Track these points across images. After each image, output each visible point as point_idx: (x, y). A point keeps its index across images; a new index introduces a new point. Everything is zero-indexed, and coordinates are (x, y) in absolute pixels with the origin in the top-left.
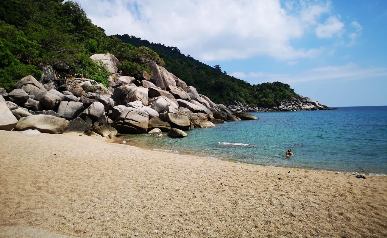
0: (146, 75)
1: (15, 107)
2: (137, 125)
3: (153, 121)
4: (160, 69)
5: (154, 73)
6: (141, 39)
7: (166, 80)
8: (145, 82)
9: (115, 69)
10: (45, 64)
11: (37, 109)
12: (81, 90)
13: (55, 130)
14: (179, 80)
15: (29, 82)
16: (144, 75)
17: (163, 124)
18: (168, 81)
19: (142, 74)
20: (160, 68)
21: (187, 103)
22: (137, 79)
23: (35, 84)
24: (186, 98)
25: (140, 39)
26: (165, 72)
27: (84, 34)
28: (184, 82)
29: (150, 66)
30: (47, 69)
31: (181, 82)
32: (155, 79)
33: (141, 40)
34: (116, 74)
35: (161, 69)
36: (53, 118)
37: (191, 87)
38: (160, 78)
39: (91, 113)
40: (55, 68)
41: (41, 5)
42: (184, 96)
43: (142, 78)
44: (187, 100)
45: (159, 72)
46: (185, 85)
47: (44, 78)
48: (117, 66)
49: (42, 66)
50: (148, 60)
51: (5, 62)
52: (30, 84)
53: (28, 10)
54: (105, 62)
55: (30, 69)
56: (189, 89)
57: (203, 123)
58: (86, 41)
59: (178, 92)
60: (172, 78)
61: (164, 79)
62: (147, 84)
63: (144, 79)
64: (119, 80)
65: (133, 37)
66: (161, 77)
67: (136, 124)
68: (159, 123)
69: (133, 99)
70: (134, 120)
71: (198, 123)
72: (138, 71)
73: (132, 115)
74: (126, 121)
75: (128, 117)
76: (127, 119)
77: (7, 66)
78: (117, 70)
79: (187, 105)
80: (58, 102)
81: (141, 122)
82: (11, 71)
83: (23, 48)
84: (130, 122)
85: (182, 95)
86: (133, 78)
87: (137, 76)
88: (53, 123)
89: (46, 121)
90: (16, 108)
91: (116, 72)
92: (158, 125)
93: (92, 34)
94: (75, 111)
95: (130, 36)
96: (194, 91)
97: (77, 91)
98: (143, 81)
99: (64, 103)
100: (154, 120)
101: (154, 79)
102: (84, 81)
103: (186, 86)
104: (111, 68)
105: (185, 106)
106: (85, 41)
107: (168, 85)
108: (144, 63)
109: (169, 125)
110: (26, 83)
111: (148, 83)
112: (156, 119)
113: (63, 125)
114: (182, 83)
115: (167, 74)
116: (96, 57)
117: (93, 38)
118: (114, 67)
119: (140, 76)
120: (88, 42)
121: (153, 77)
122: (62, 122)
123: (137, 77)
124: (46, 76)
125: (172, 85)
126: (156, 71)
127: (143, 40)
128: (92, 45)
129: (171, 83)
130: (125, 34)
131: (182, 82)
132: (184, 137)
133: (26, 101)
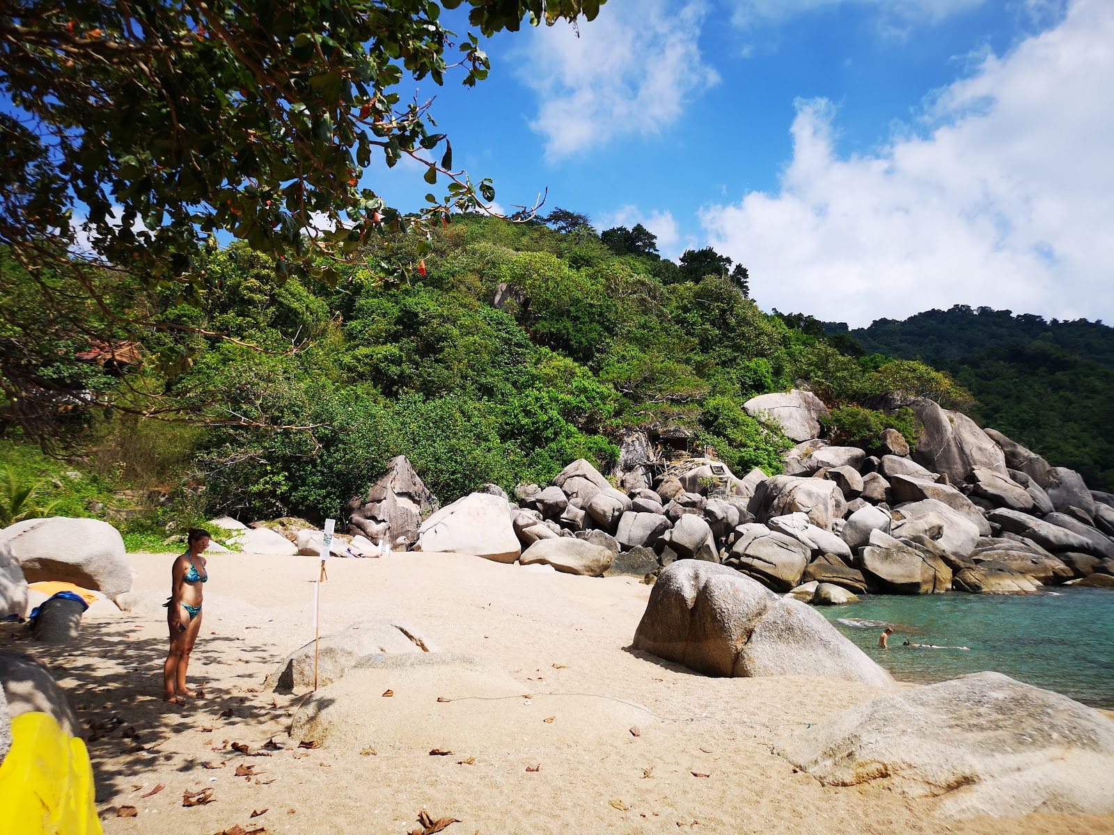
0: (895, 442)
1: (531, 521)
2: (770, 571)
3: (819, 566)
4: (951, 421)
5: (930, 435)
6: (1011, 312)
7: (967, 451)
8: (893, 461)
9: (812, 428)
10: (629, 429)
11: (581, 527)
12: (676, 486)
13: (580, 568)
14: (1022, 450)
15: (577, 473)
16: (889, 441)
17: (843, 573)
18: (977, 455)
19: (885, 439)
20: (952, 416)
21: (1028, 520)
22: (869, 452)
23: (588, 476)
24: (1030, 506)
25: (1009, 312)
26: (968, 428)
27: (737, 348)
28: (1038, 456)
29: (919, 415)
30: (633, 441)
31: (1026, 454)
32: (930, 452)
33: (1014, 315)
34: (812, 443)
35: (955, 419)
36: (581, 545)
37: (1062, 471)
38: (949, 445)
39: (674, 540)
40: (653, 438)
41: (642, 301)
42: (1021, 500)
43: (884, 451)
44: (1035, 511)
45: (946, 430)
46: (1043, 464)
47: (626, 461)
48: (818, 421)
49: (623, 434)
50: (913, 398)
51: (549, 433)
52: (578, 476)
53: (612, 316)
54: (784, 412)
55: (595, 443)
56: (1054, 478)
57: (993, 581)
58: (743, 366)
59: (1001, 488)
60: (989, 446)
61: (961, 450)
62: (897, 466)
63: (890, 452)
64: (813, 458)
65: (984, 311)
66: (953, 444)
67: (765, 567)
68: (834, 571)
69: (789, 509)
70: (763, 558)
71: (974, 580)
72: (870, 430)
73: (761, 548)
74: (744, 559)
75: (750, 552)
76: (748, 556)
77: (553, 440)
78: (816, 432)
79: (1029, 528)
80: (617, 513)
81: (779, 565)
82: (558, 451)
83: (583, 402)
84: (753, 564)
85: (1016, 496)
86: (858, 452)
87: (871, 443)
88: (580, 554)
89: (569, 550)
90: (535, 524)
91: (813, 437)
92: (829, 575)
93: (759, 344)
94: (649, 532)
95: (974, 307)
96: (1073, 483)
97: (668, 490)
98: (887, 458)
99: (629, 516)
100: (826, 562)
101: (928, 449)
102: (698, 465)
103: (1045, 468)
104: (798, 427)
105: (1019, 529)
106: (739, 365)
107: (974, 467)
108: (900, 407)
109: (860, 576)
110: (573, 474)
111: (901, 463)
112: (830, 560)
113: (598, 561)
114: (1030, 460)
115: (973, 434)
116: (758, 403)
117: (761, 354)
118: (808, 423)
119: (878, 444)
120: (748, 366)
121: (927, 445)
122: (596, 553)
123: (870, 446)
124: (630, 457)
125: (990, 466)
126: (935, 427)
127: (1018, 316)
128: (755, 373)
129: (985, 460)
130: (956, 306)
131: (1033, 455)
132: (834, 604)
133: (563, 510)
